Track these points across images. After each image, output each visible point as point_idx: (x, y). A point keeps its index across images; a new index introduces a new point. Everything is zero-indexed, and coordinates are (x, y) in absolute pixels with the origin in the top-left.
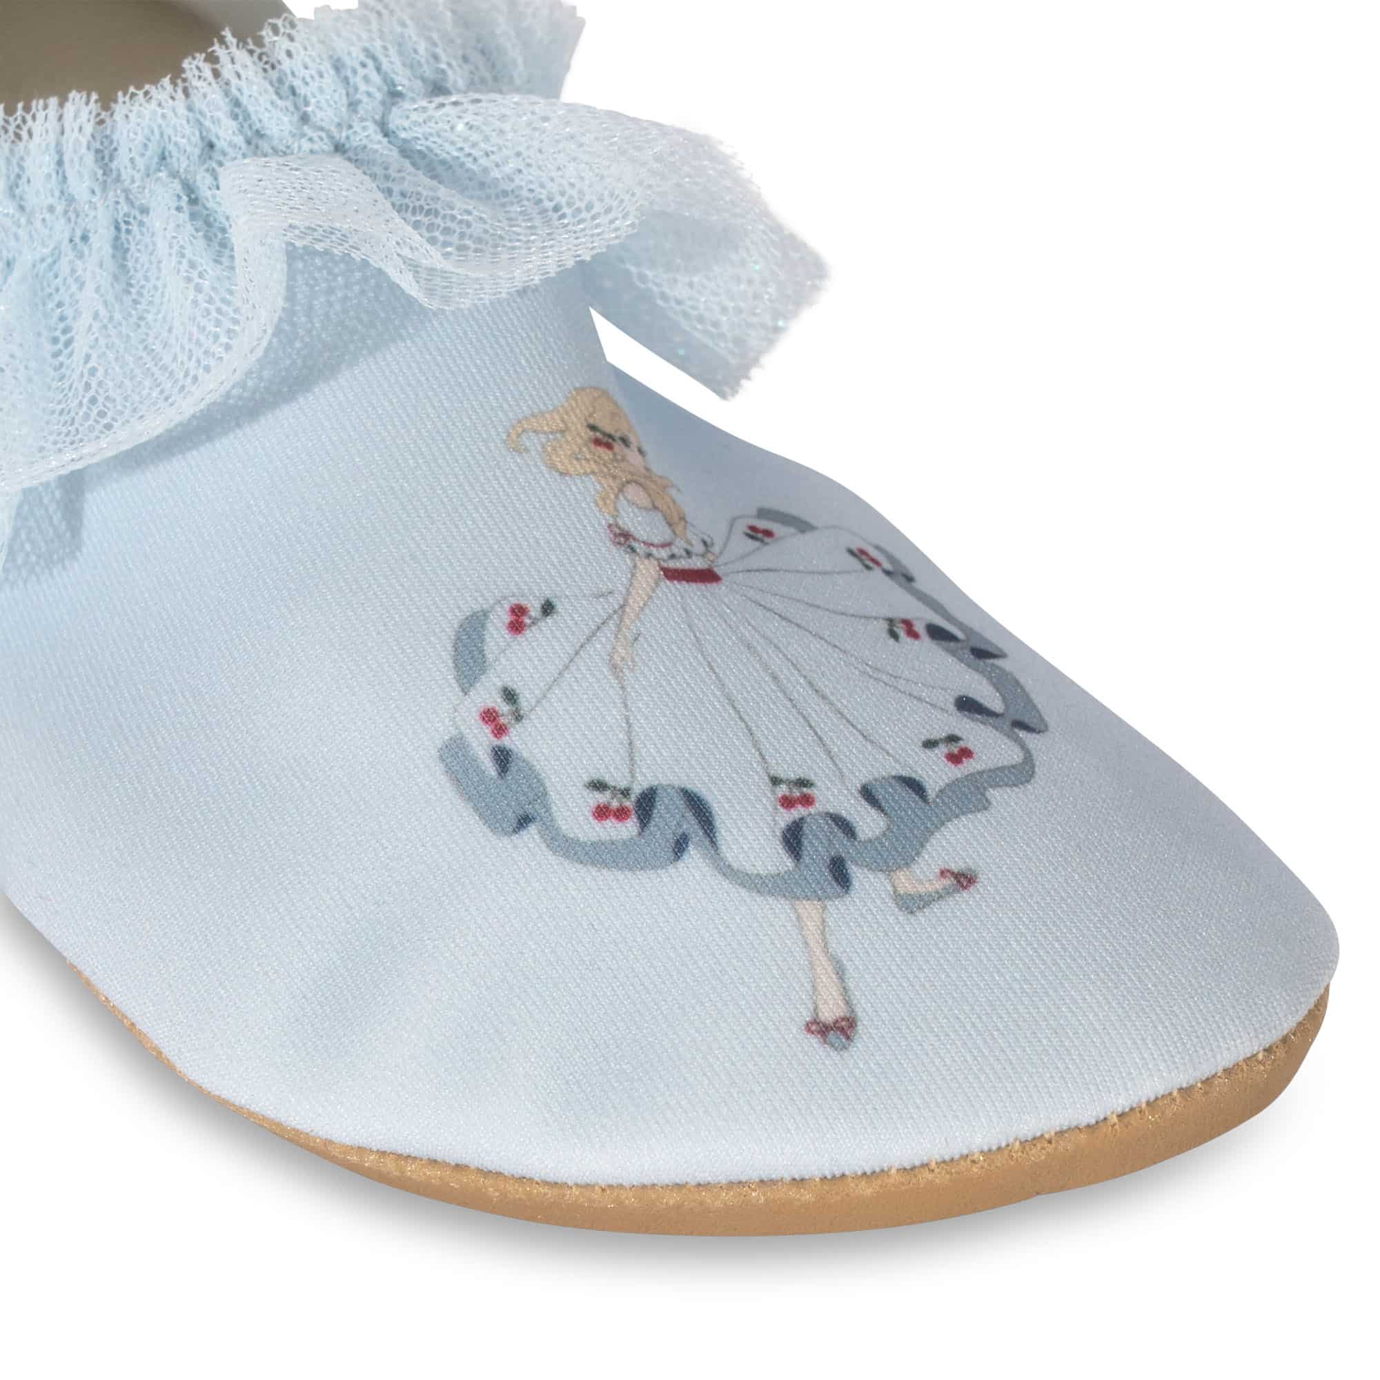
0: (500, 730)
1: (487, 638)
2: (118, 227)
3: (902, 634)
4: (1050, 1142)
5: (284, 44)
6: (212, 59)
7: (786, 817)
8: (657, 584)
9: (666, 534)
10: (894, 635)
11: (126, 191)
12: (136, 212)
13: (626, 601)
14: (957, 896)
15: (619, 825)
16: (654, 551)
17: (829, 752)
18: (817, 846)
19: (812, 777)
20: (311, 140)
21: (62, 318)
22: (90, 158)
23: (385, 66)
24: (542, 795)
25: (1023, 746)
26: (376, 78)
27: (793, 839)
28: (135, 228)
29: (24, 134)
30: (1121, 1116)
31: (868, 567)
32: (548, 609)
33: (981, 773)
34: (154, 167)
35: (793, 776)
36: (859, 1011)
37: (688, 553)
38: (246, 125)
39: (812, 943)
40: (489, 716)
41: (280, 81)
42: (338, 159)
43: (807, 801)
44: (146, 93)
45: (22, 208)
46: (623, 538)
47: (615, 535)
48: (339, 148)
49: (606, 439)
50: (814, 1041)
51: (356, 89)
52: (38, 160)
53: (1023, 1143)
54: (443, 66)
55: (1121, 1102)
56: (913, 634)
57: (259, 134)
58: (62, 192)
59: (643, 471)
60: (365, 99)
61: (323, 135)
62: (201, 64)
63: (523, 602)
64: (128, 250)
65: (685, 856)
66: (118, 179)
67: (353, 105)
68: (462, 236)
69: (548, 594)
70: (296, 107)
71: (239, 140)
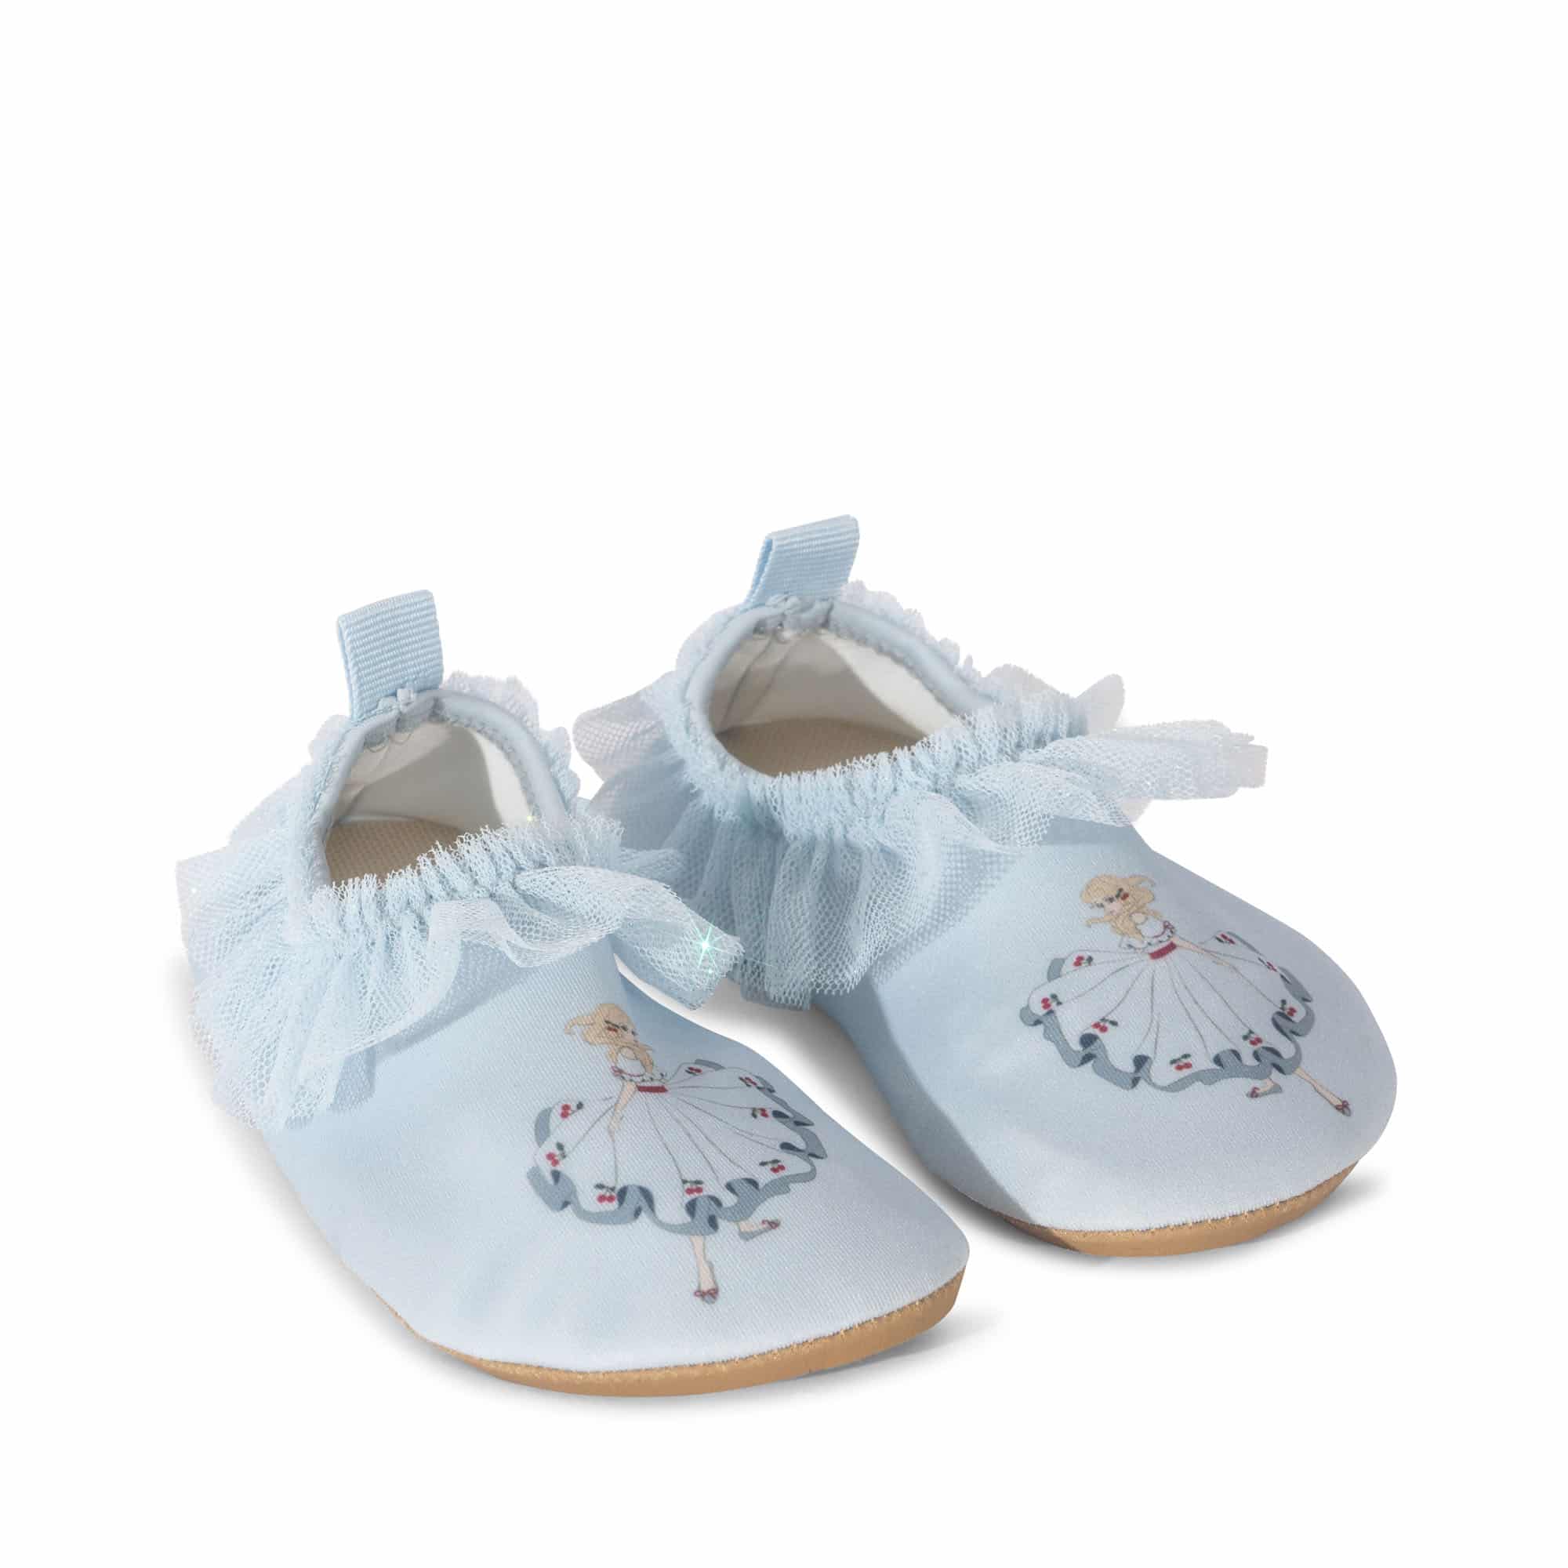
0: (555, 1163)
1: (551, 1121)
2: (389, 938)
3: (759, 1115)
4: (811, 1343)
5: (466, 847)
6: (431, 855)
7: (688, 1198)
8: (634, 1093)
9: (642, 1071)
10: (754, 1116)
11: (392, 920)
12: (396, 930)
13: (618, 1101)
14: (770, 1232)
15: (610, 1204)
16: (633, 1078)
17: (712, 1168)
18: (702, 1212)
19: (703, 1179)
20: (478, 892)
21: (363, 982)
22: (374, 906)
23: (515, 854)
24: (574, 1192)
25: (812, 1164)
26: (510, 861)
27: (691, 1208)
28: (395, 937)
29: (345, 895)
30: (846, 1331)
31: (748, 1085)
32: (580, 1106)
33: (787, 1177)
34: (404, 908)
35: (694, 1180)
36: (720, 1285)
37: (652, 1079)
38: (447, 886)
39: (699, 1255)
40: (551, 1157)
41: (465, 864)
42: (489, 901)
43: (699, 1190)
44: (400, 873)
45: (345, 931)
46: (619, 1072)
47: (615, 1071)
48: (492, 896)
49: (614, 1027)
50: (699, 1300)
51: (501, 867)
52: (352, 907)
53: (798, 1345)
54: (545, 854)
55: (845, 1324)
56: (764, 1114)
57: (454, 890)
58: (362, 922)
59: (634, 1043)
60: (505, 872)
61: (484, 889)
62: (426, 859)
63: (569, 1103)
64: (392, 948)
65: (640, 1217)
66: (388, 915)
67: (499, 875)
68: (544, 934)
69: (581, 1100)
70: (472, 877)
71: (443, 893)
